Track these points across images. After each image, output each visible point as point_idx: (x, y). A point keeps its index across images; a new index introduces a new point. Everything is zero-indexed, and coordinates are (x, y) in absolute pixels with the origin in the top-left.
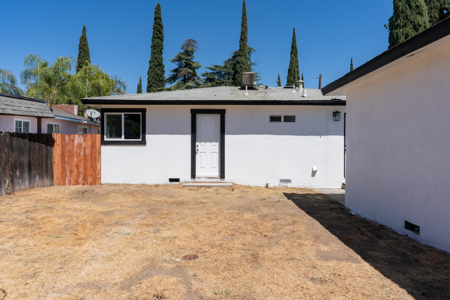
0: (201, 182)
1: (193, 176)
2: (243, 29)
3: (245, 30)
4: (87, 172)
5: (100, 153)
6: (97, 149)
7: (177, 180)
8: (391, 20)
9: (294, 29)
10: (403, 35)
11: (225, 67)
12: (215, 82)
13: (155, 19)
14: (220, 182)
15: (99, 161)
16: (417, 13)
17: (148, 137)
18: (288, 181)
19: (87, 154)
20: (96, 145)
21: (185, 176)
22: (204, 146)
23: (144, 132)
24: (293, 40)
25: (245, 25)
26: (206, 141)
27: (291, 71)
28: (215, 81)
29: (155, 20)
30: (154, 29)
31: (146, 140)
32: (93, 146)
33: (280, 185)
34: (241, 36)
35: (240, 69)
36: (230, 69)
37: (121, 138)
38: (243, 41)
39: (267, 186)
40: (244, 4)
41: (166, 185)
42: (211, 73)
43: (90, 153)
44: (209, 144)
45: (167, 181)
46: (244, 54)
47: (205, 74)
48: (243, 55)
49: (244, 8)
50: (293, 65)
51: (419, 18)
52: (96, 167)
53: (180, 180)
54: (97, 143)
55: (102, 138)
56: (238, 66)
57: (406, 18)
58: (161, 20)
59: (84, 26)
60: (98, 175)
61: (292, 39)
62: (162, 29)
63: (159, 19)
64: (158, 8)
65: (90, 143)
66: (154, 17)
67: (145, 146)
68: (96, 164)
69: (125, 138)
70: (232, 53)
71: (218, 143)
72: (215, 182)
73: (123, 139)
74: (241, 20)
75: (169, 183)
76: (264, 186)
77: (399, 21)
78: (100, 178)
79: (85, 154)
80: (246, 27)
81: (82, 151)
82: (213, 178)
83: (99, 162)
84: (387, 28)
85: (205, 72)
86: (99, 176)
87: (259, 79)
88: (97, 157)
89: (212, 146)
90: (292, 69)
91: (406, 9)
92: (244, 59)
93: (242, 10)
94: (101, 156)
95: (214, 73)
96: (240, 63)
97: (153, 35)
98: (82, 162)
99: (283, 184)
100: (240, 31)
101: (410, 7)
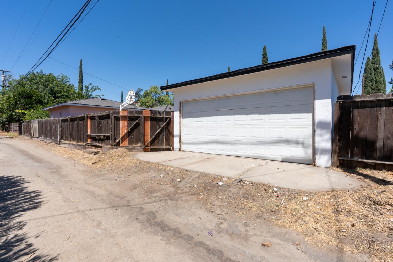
2: (323, 47)
25: (325, 44)
29: (263, 56)
40: (324, 30)
58: (266, 55)
62: (267, 60)
64: (265, 48)
74: (322, 41)
80: (325, 45)
93: (323, 34)
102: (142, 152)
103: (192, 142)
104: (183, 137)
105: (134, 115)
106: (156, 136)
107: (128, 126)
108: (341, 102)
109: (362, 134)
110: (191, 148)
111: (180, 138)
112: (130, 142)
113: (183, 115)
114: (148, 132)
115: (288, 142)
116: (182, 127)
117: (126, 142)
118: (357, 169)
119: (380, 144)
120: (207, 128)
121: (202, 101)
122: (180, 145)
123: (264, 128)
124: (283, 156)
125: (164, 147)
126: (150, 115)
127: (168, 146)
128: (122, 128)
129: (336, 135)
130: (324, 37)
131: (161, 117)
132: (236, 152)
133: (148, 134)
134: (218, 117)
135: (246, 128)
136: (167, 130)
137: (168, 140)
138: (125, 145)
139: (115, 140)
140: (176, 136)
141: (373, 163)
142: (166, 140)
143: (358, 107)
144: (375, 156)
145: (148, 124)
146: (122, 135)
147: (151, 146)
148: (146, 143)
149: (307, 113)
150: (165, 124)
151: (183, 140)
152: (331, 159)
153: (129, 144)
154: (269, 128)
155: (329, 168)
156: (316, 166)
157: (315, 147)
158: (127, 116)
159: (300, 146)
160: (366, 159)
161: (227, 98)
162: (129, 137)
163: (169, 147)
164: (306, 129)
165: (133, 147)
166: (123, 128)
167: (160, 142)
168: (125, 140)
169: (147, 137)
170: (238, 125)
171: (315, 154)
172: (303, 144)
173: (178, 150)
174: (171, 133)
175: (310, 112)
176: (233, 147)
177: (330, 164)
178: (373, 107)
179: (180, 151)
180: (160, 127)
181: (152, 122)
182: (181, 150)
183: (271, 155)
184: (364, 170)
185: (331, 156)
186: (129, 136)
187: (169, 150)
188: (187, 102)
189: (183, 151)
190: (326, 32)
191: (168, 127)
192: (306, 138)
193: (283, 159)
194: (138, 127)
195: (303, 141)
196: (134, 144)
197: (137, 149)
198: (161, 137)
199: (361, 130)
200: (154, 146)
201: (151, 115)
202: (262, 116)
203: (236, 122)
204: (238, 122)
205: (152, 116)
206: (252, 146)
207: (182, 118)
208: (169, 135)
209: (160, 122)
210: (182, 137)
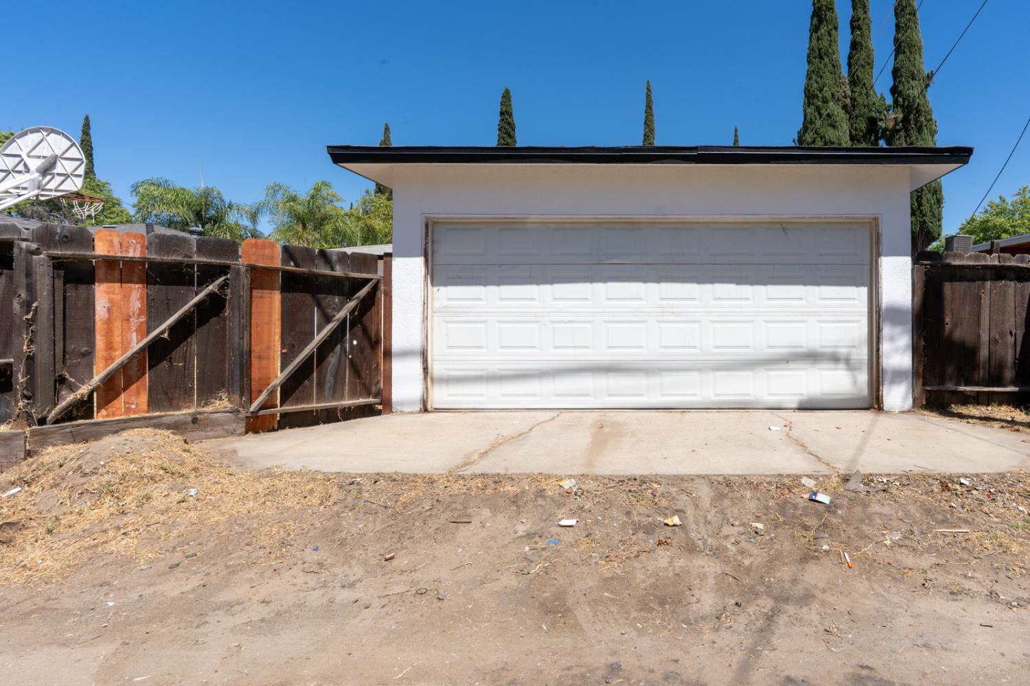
2: (647, 130)
13: (502, 114)
25: (651, 124)
29: (501, 116)
30: (500, 130)
40: (649, 90)
49: (648, 97)
57: (816, 131)
58: (510, 115)
59: (386, 124)
62: (514, 130)
63: (508, 114)
64: (506, 96)
66: (499, 110)
74: (644, 116)
93: (646, 98)
97: (499, 140)
102: (240, 435)
103: (483, 373)
104: (435, 358)
105: (186, 256)
106: (309, 359)
107: (154, 311)
108: (928, 265)
109: (958, 334)
110: (482, 395)
111: (425, 361)
112: (166, 394)
113: (436, 274)
114: (269, 341)
115: (813, 357)
116: (432, 317)
117: (138, 393)
118: (952, 408)
119: (984, 353)
120: (553, 322)
121: (529, 226)
122: (427, 388)
123: (753, 321)
124: (802, 394)
125: (347, 402)
126: (278, 263)
127: (361, 396)
128: (109, 322)
129: (919, 336)
130: (649, 106)
131: (333, 273)
132: (664, 395)
133: (269, 348)
134: (599, 287)
135: (699, 321)
136: (358, 329)
137: (364, 372)
138: (128, 410)
139: (56, 392)
140: (406, 354)
141: (973, 391)
142: (356, 372)
143: (952, 279)
144: (976, 377)
145: (271, 305)
146: (109, 359)
147: (282, 404)
148: (260, 392)
149: (857, 285)
150: (352, 304)
151: (436, 368)
152: (911, 391)
153: (153, 403)
154: (766, 321)
155: (909, 411)
156: (883, 410)
157: (881, 368)
158: (142, 262)
159: (842, 366)
160: (966, 385)
161: (632, 226)
162: (160, 366)
163: (371, 400)
164: (855, 325)
165: (190, 419)
166: (117, 324)
167: (329, 379)
168: (134, 387)
169: (264, 362)
170: (673, 312)
171: (881, 383)
172: (848, 362)
173: (418, 407)
174: (378, 342)
175: (863, 285)
176: (655, 380)
177: (910, 402)
178: (974, 281)
179: (426, 410)
180: (327, 319)
181: (290, 295)
182: (429, 408)
183: (770, 395)
184: (963, 407)
185: (911, 384)
186: (159, 362)
187: (367, 411)
188: (457, 223)
189: (437, 410)
190: (652, 95)
191: (365, 318)
192: (854, 347)
193: (801, 402)
194: (214, 320)
195: (849, 354)
196: (192, 401)
197: (213, 424)
198: (332, 360)
199: (955, 325)
200: (298, 401)
201: (284, 262)
202: (747, 290)
203: (665, 302)
204: (671, 302)
205: (291, 267)
206: (717, 373)
207: (432, 284)
208: (368, 350)
209: (329, 298)
210: (432, 357)
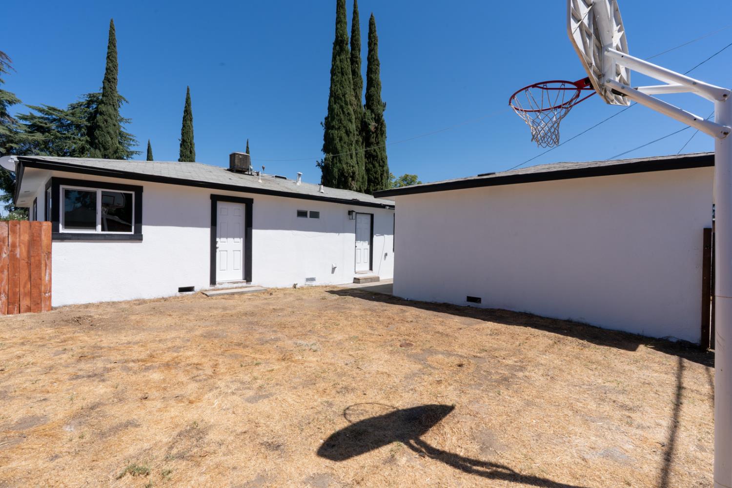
0: (222, 289)
1: (213, 281)
2: (110, 65)
3: (114, 68)
4: (18, 290)
5: (49, 253)
6: (44, 248)
7: (190, 289)
8: (326, 119)
9: (188, 89)
10: (338, 137)
11: (73, 114)
12: (52, 135)
14: (246, 287)
15: (47, 268)
16: (348, 120)
17: (146, 230)
18: (313, 279)
19: (18, 256)
20: (41, 240)
21: (202, 282)
22: (225, 242)
23: (139, 222)
24: (186, 102)
25: (114, 60)
26: (227, 237)
27: (187, 143)
28: (51, 133)
31: (143, 233)
32: (34, 242)
33: (306, 285)
34: (106, 74)
35: (104, 123)
36: (84, 120)
37: (96, 229)
38: (109, 82)
39: (295, 286)
40: (112, 28)
41: (175, 297)
42: (42, 118)
43: (25, 254)
44: (230, 240)
45: (176, 291)
46: (112, 103)
47: (27, 116)
48: (110, 104)
49: (112, 34)
50: (190, 136)
51: (350, 124)
52: (41, 279)
53: (195, 289)
54: (43, 237)
55: (55, 229)
56: (99, 117)
57: (340, 121)
60: (45, 293)
61: (185, 100)
65: (26, 237)
67: (141, 242)
68: (40, 274)
69: (103, 230)
70: (84, 95)
71: (242, 239)
72: (241, 288)
73: (99, 230)
74: (107, 50)
75: (179, 294)
76: (292, 286)
77: (334, 123)
78: (50, 297)
79: (12, 256)
80: (115, 63)
81: (6, 251)
82: (237, 283)
83: (48, 271)
84: (323, 126)
85: (29, 114)
86: (47, 294)
87: (134, 144)
88: (43, 262)
89: (235, 242)
90: (188, 141)
91: (340, 113)
92: (112, 110)
93: (108, 35)
94: (53, 259)
95: (48, 119)
96: (104, 115)
98: (6, 272)
99: (309, 283)
100: (105, 66)
101: (344, 112)
